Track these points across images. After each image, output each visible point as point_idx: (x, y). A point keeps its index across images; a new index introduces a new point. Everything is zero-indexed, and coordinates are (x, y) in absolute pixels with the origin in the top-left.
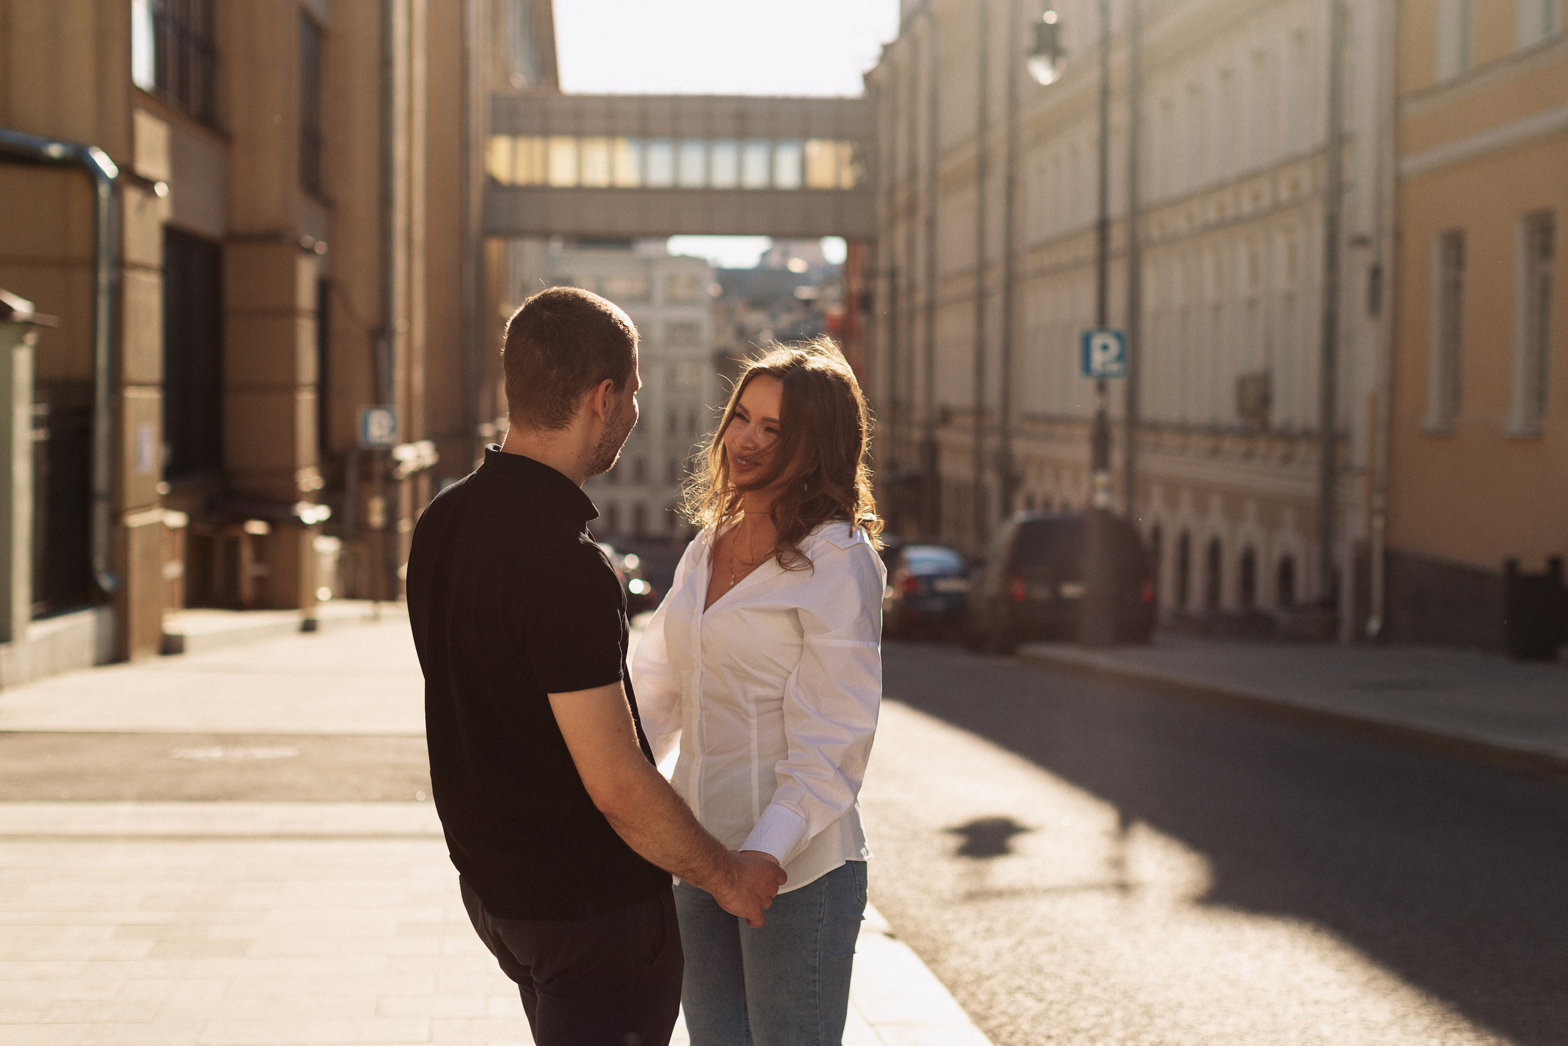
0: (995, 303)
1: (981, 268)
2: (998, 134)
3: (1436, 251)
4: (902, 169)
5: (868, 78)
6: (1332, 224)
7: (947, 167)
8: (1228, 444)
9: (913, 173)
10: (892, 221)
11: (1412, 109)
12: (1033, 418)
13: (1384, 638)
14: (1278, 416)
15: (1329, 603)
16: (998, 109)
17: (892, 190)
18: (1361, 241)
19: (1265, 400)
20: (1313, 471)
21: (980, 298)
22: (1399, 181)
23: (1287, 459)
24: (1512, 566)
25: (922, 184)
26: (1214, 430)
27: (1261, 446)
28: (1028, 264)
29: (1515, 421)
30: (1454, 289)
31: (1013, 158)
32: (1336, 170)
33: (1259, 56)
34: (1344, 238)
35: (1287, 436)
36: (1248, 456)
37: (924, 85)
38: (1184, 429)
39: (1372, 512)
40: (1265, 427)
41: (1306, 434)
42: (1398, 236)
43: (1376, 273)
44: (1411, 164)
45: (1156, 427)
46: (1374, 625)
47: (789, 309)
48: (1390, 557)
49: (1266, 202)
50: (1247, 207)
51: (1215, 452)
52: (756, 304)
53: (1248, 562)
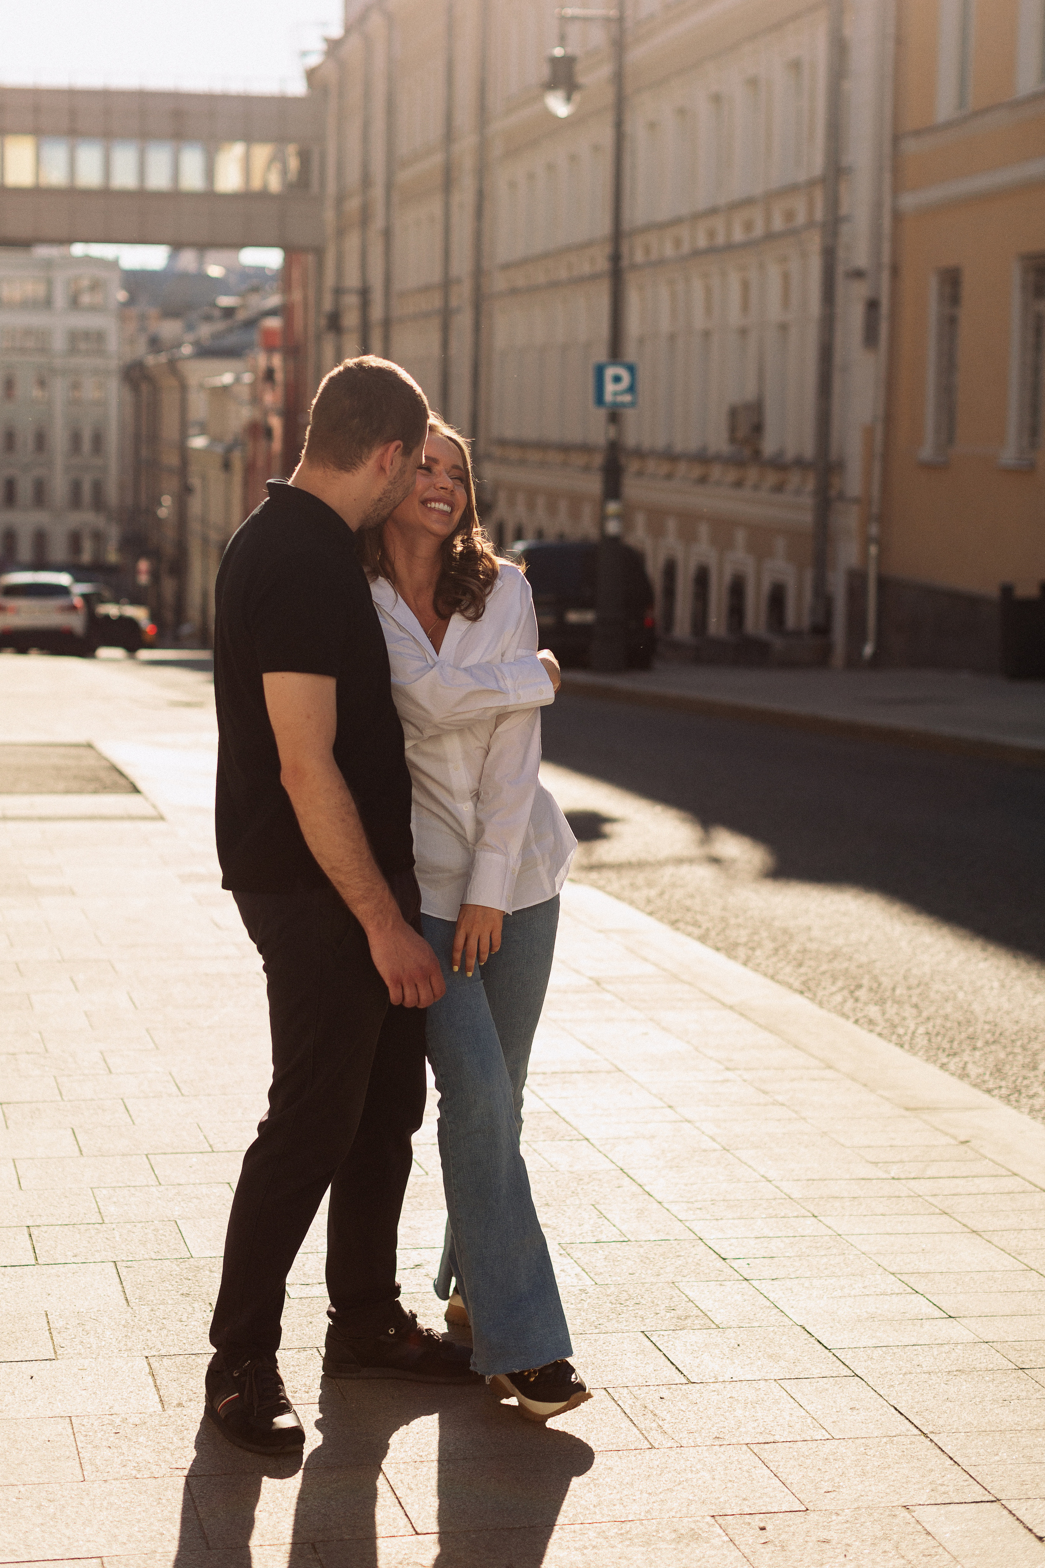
0: (463, 321)
1: (447, 284)
2: (466, 144)
3: (933, 284)
4: (353, 176)
5: (311, 75)
6: (829, 255)
7: (403, 176)
8: (716, 472)
9: (366, 181)
10: (341, 233)
11: (910, 146)
12: (503, 443)
13: (877, 662)
14: (769, 446)
15: (822, 629)
16: (465, 118)
17: (341, 199)
18: (858, 274)
19: (758, 428)
20: (808, 500)
21: (446, 316)
22: (897, 217)
23: (779, 488)
24: (1007, 591)
25: (378, 192)
26: (702, 458)
27: (752, 474)
28: (499, 282)
29: (1009, 455)
30: (950, 323)
31: (482, 171)
32: (833, 203)
33: (753, 83)
34: (841, 269)
35: (778, 464)
36: (738, 484)
37: (380, 88)
38: (670, 456)
39: (867, 540)
40: (757, 453)
41: (799, 463)
42: (895, 271)
43: (872, 305)
44: (909, 201)
45: (639, 454)
46: (868, 650)
47: (208, 318)
48: (883, 583)
49: (759, 231)
50: (738, 235)
51: (703, 480)
52: (171, 313)
53: (737, 589)
